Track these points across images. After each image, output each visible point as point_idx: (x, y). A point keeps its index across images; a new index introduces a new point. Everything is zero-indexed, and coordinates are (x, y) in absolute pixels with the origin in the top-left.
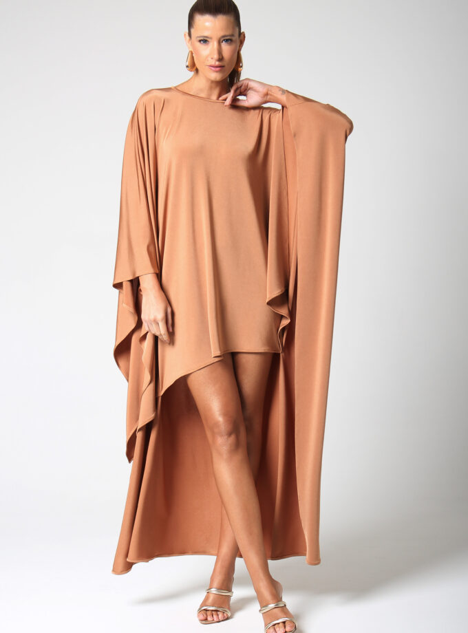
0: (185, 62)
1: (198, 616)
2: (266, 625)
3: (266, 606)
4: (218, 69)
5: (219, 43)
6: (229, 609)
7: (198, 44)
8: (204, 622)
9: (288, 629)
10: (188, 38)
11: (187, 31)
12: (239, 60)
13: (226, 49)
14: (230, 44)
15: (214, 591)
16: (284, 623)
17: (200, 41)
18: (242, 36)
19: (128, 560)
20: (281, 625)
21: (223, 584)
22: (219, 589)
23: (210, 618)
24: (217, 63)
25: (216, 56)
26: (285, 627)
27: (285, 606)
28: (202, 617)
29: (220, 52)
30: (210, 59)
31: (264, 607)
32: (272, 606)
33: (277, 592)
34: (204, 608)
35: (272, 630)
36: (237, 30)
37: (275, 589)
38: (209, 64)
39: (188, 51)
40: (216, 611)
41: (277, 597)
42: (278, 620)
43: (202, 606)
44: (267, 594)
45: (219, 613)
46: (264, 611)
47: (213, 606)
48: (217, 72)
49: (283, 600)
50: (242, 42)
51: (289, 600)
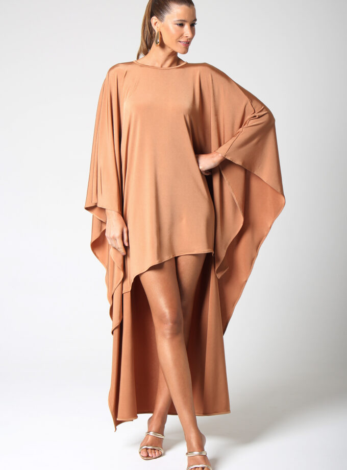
15: (151, 433)
16: (203, 468)
19: (117, 419)
22: (155, 432)
27: (206, 455)
28: (143, 454)
31: (191, 452)
32: (196, 453)
33: (202, 443)
34: (145, 447)
40: (154, 449)
43: (142, 446)
45: (156, 451)
46: (191, 455)
47: (151, 445)
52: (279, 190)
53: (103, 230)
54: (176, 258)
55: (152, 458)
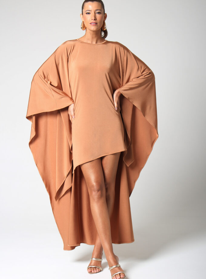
0: (80, 25)
1: (88, 270)
2: (112, 275)
3: (112, 267)
5: (95, 13)
6: (101, 267)
7: (86, 16)
8: (90, 273)
9: (122, 276)
12: (104, 25)
13: (98, 16)
15: (94, 259)
16: (120, 274)
17: (87, 13)
20: (118, 275)
21: (98, 255)
22: (96, 258)
23: (93, 271)
24: (94, 21)
25: (93, 18)
26: (120, 276)
27: (120, 266)
28: (89, 271)
29: (95, 17)
30: (91, 20)
31: (111, 267)
32: (114, 266)
33: (116, 260)
34: (90, 267)
35: (115, 277)
37: (116, 259)
38: (90, 23)
39: (82, 21)
40: (95, 268)
41: (116, 262)
42: (117, 273)
43: (89, 266)
44: (112, 261)
45: (96, 269)
46: (111, 269)
47: (94, 266)
49: (119, 264)
51: (121, 264)
55: (94, 273)
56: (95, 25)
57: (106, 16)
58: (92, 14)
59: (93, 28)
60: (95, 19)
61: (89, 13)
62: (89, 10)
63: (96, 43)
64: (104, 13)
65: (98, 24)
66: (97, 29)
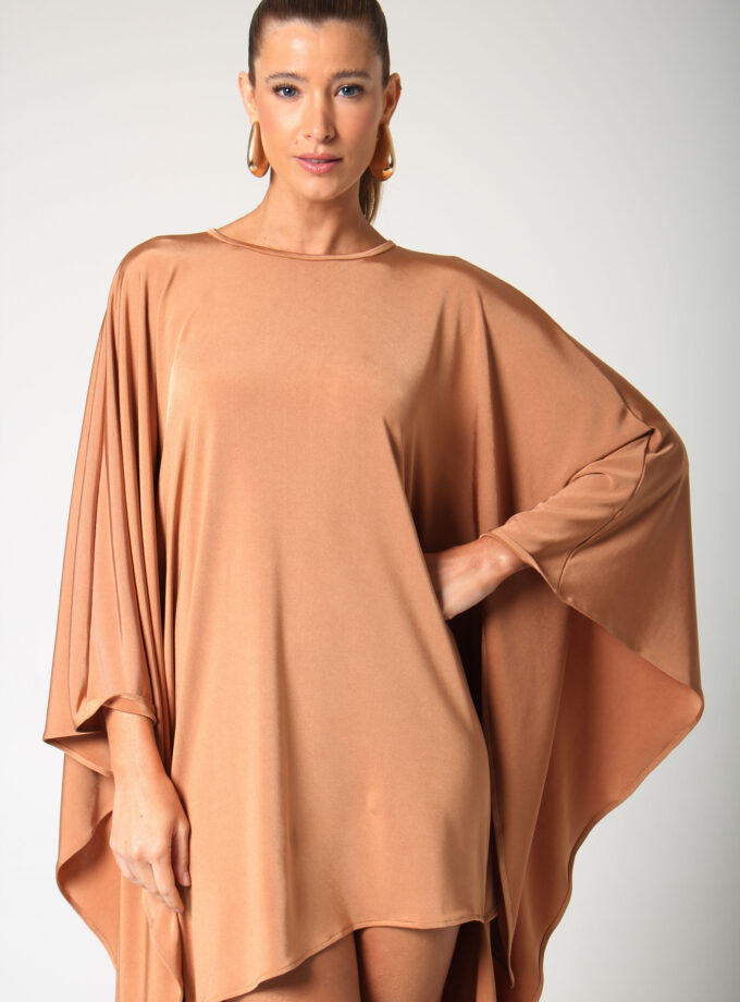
0: (244, 150)
4: (324, 167)
5: (329, 95)
7: (271, 98)
10: (248, 87)
11: (247, 70)
12: (383, 144)
13: (348, 112)
14: (358, 99)
17: (277, 90)
18: (392, 83)
24: (322, 150)
25: (318, 131)
29: (329, 121)
30: (300, 138)
36: (379, 64)
38: (299, 153)
48: (320, 174)
50: (391, 102)
52: (685, 678)
53: (103, 815)
54: (358, 935)
56: (328, 173)
57: (398, 88)
58: (313, 98)
59: (316, 186)
60: (331, 138)
61: (291, 91)
62: (293, 76)
63: (332, 248)
64: (386, 77)
65: (347, 160)
66: (340, 187)
